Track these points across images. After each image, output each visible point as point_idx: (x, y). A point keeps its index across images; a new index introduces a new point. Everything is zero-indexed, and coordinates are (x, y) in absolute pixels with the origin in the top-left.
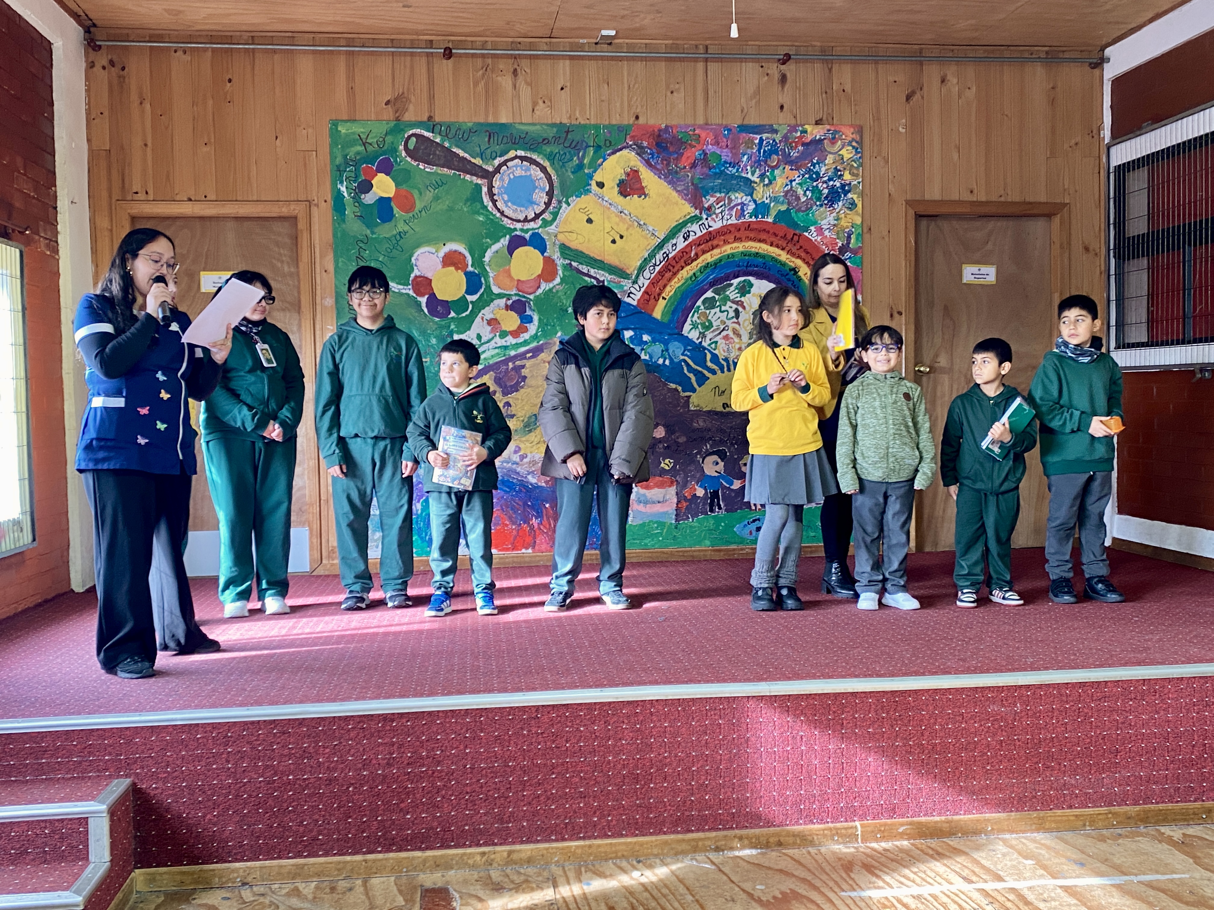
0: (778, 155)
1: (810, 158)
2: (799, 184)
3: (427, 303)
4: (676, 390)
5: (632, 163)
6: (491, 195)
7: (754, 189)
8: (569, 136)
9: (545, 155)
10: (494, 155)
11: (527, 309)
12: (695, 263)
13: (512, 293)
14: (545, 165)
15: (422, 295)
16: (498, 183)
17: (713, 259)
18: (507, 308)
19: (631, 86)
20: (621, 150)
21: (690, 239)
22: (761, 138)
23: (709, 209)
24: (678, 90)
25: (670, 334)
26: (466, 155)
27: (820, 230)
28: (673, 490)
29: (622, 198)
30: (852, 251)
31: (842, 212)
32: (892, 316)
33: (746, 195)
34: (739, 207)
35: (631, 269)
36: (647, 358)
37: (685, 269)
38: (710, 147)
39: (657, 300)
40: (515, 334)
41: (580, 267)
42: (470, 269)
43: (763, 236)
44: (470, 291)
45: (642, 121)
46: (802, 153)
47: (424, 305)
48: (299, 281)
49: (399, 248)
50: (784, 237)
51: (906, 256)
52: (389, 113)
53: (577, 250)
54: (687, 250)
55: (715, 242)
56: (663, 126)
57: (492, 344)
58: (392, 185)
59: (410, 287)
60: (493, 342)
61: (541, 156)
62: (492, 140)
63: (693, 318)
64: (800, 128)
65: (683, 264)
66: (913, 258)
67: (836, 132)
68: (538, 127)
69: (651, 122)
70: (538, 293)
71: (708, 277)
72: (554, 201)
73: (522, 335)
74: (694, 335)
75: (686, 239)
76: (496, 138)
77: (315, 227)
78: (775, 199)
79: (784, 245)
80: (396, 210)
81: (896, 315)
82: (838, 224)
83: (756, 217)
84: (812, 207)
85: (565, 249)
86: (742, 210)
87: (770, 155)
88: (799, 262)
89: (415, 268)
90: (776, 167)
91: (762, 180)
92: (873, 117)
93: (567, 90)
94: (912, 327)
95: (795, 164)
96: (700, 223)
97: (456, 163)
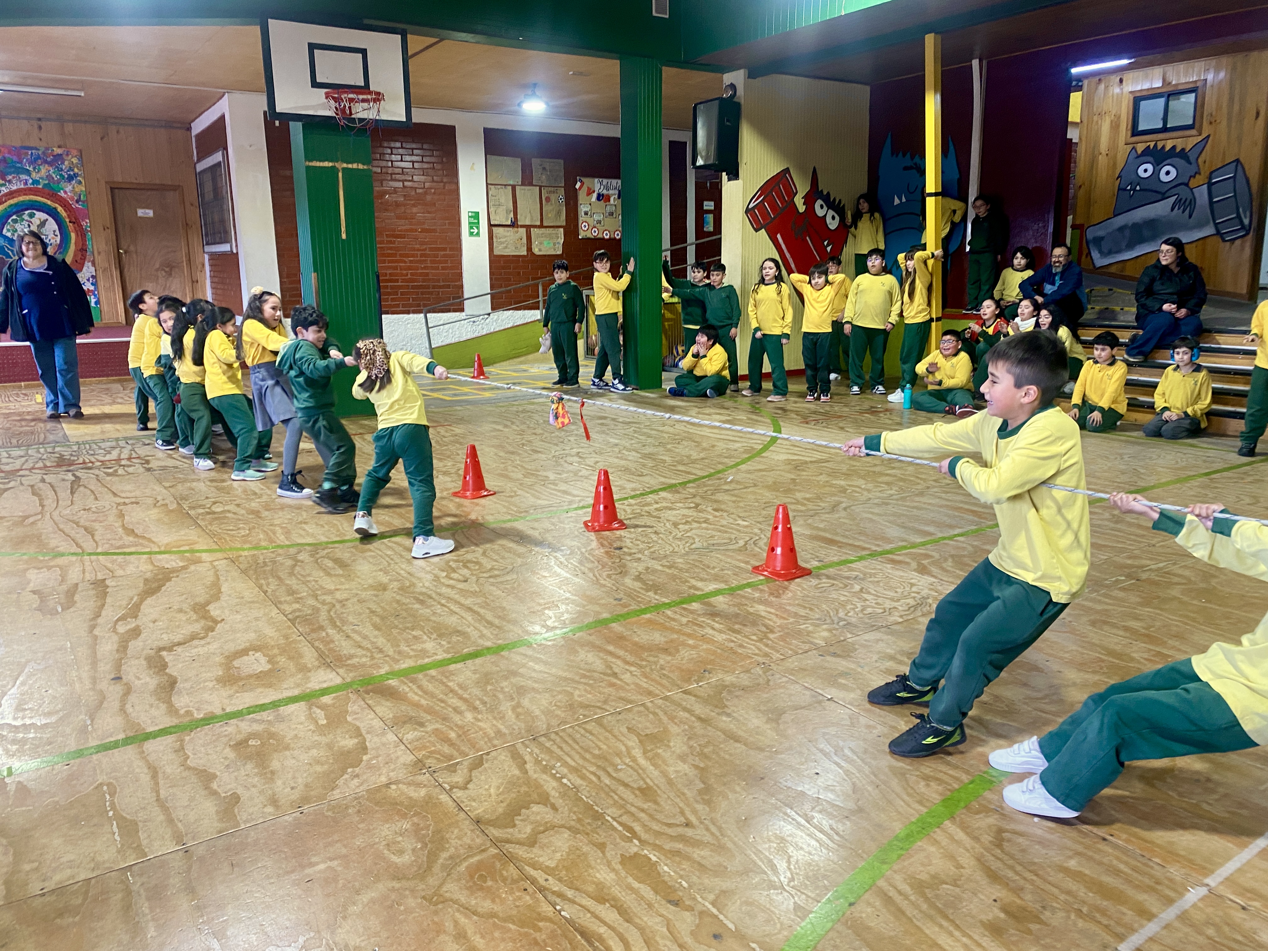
0: (41, 160)
1: (56, 162)
2: (53, 172)
7: (31, 173)
12: (5, 204)
17: (14, 202)
22: (32, 152)
23: (10, 181)
27: (65, 192)
30: (82, 201)
31: (75, 185)
32: (104, 229)
38: (6, 154)
43: (38, 194)
46: (53, 159)
50: (48, 194)
51: (108, 205)
55: (14, 195)
63: (7, 227)
64: (51, 149)
66: (112, 206)
67: (68, 151)
71: (13, 210)
74: (9, 234)
78: (42, 178)
79: (49, 198)
82: (74, 190)
83: (34, 185)
84: (60, 182)
86: (26, 182)
87: (37, 160)
88: (57, 205)
90: (41, 165)
91: (35, 170)
92: (86, 146)
94: (114, 234)
95: (50, 164)
96: (6, 187)
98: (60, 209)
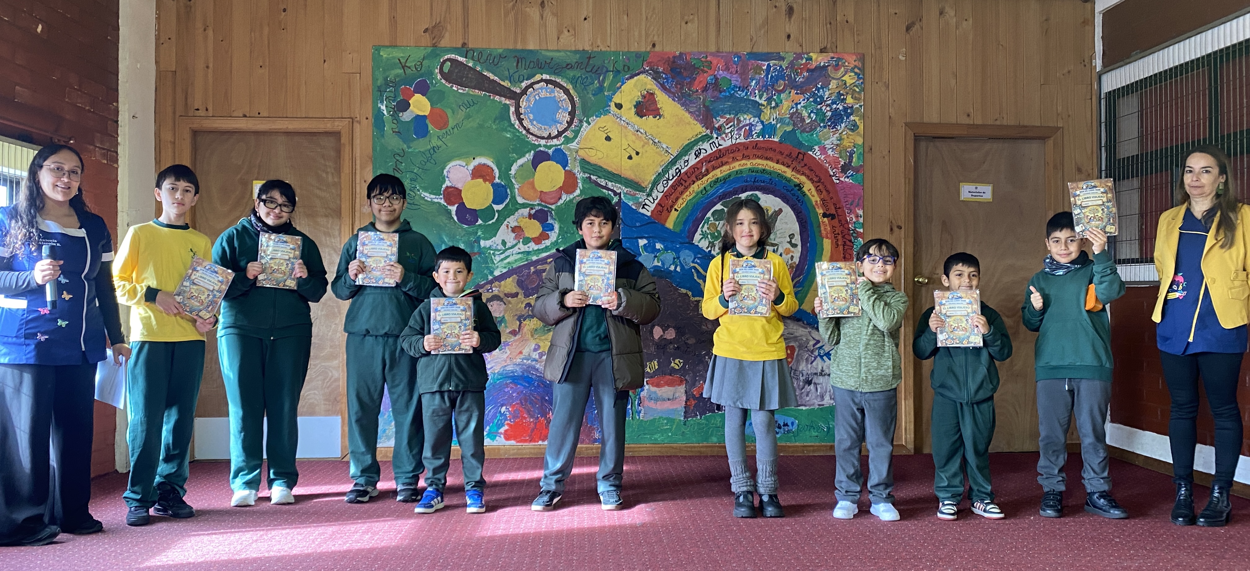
0: (784, 80)
1: (814, 84)
2: (804, 107)
3: (457, 211)
4: (686, 294)
5: (649, 87)
6: (518, 114)
7: (762, 111)
8: (591, 62)
9: (567, 78)
10: (521, 77)
11: (549, 218)
12: (705, 178)
13: (535, 203)
14: (568, 87)
15: (453, 205)
16: (524, 103)
17: (722, 175)
18: (531, 216)
19: (649, 17)
20: (638, 74)
21: (702, 156)
22: (768, 64)
23: (719, 128)
24: (692, 21)
25: (681, 243)
26: (496, 78)
27: (823, 150)
28: (682, 389)
29: (638, 118)
30: (854, 169)
31: (844, 133)
32: (892, 230)
33: (755, 117)
34: (747, 128)
35: (646, 183)
36: (660, 264)
37: (696, 184)
38: (721, 72)
39: (669, 212)
40: (537, 240)
41: (599, 180)
42: (497, 180)
43: (770, 154)
44: (495, 202)
45: (657, 48)
46: (808, 78)
47: (454, 213)
48: (341, 190)
49: (432, 161)
50: (790, 155)
51: (905, 175)
52: (426, 40)
53: (596, 165)
54: (698, 166)
55: (724, 159)
56: (678, 53)
57: (516, 250)
58: (428, 104)
59: (442, 196)
60: (516, 248)
61: (565, 80)
62: (520, 64)
63: (704, 228)
64: (806, 56)
65: (695, 179)
66: (912, 177)
67: (839, 59)
68: (562, 54)
69: (667, 49)
70: (559, 204)
71: (717, 191)
72: (575, 120)
73: (543, 242)
74: (704, 245)
75: (697, 156)
76: (524, 63)
77: (357, 142)
78: (780, 120)
79: (790, 163)
80: (430, 127)
81: (895, 229)
82: (841, 144)
83: (763, 137)
84: (816, 128)
85: (585, 164)
86: (750, 129)
87: (777, 81)
88: (803, 179)
89: (447, 179)
90: (783, 91)
91: (769, 103)
92: (875, 46)
93: (590, 20)
94: (911, 240)
95: (801, 89)
96: (711, 142)
97: (487, 85)
98: (808, 187)
